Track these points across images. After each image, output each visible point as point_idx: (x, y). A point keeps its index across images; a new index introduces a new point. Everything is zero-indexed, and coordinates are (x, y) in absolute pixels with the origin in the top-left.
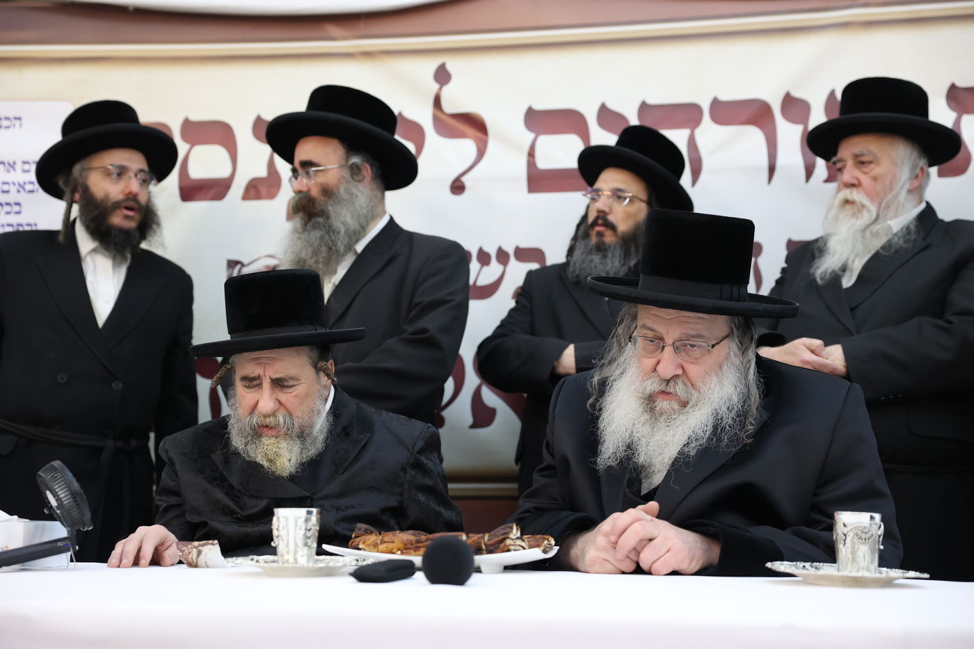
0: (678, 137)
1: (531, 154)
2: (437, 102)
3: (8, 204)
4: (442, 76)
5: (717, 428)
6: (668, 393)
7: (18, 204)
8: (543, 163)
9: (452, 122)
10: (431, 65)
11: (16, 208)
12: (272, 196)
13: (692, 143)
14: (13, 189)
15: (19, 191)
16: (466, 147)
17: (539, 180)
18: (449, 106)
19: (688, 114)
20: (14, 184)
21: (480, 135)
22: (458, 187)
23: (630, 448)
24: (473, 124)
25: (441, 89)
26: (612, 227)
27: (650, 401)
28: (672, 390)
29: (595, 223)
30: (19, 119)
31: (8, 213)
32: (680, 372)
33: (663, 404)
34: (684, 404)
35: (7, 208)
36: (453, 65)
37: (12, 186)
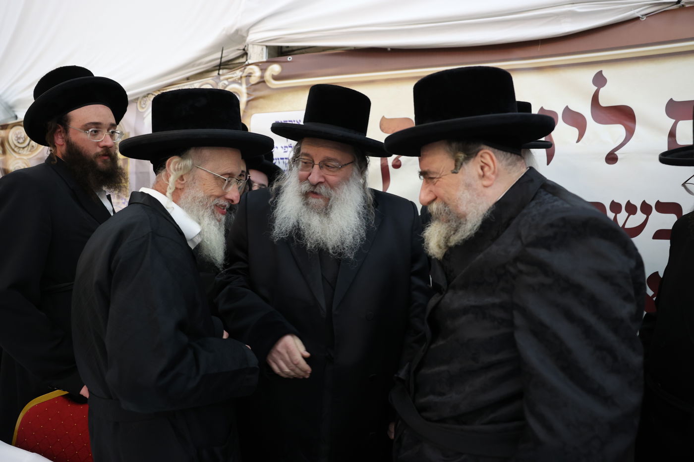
1: (672, 134)
4: (600, 80)
9: (606, 113)
10: (591, 73)
16: (618, 131)
21: (630, 122)
22: (611, 158)
24: (624, 114)
25: (598, 90)
36: (607, 72)
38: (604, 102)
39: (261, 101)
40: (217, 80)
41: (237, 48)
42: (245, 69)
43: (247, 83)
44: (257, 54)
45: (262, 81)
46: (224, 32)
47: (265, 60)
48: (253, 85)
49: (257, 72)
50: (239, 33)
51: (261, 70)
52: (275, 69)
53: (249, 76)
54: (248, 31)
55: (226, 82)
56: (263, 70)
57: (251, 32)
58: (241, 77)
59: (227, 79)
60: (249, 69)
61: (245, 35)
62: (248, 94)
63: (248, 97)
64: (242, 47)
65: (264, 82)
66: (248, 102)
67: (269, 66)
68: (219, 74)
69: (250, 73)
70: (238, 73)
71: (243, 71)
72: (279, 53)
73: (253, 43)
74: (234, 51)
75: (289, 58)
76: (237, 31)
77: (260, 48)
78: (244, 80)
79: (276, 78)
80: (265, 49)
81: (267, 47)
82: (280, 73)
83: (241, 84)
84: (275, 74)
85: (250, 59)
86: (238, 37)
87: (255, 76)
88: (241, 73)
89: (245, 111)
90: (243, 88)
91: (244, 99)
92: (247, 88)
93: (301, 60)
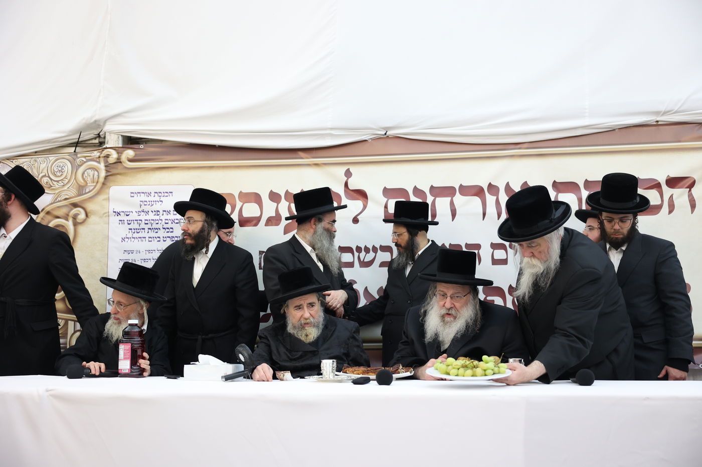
1: (386, 207)
2: (346, 185)
3: (168, 228)
4: (348, 174)
5: (467, 326)
6: (449, 314)
7: (172, 228)
8: (390, 211)
9: (352, 193)
10: (344, 169)
11: (171, 230)
12: (277, 224)
13: (452, 203)
14: (170, 222)
15: (172, 223)
16: (359, 204)
18: (352, 186)
19: (450, 191)
20: (170, 220)
21: (365, 199)
22: (356, 220)
23: (437, 335)
24: (361, 194)
25: (348, 179)
27: (443, 317)
28: (451, 313)
30: (172, 192)
31: (168, 232)
32: (453, 306)
33: (448, 319)
34: (455, 318)
35: (167, 230)
36: (353, 169)
37: (169, 221)
38: (351, 187)
39: (118, 176)
40: (75, 157)
41: (92, 132)
42: (103, 151)
43: (106, 162)
44: (113, 141)
45: (119, 161)
46: (84, 121)
47: (121, 146)
48: (111, 164)
49: (114, 155)
50: (97, 123)
51: (118, 153)
52: (130, 153)
53: (107, 156)
54: (105, 122)
55: (85, 160)
56: (119, 153)
57: (107, 123)
58: (99, 157)
59: (85, 157)
60: (106, 152)
61: (102, 124)
62: (106, 170)
63: (106, 173)
64: (97, 132)
65: (121, 162)
66: (106, 177)
67: (124, 151)
68: (75, 151)
69: (109, 155)
70: (96, 154)
71: (101, 153)
72: (131, 141)
73: (110, 132)
74: (90, 134)
75: (142, 146)
76: (96, 121)
77: (116, 136)
78: (102, 160)
79: (130, 160)
80: (120, 137)
81: (122, 135)
82: (135, 156)
83: (99, 162)
84: (130, 157)
85: (107, 143)
86: (97, 124)
87: (112, 157)
88: (99, 154)
89: (104, 184)
90: (102, 166)
91: (103, 174)
92: (106, 166)
93: (151, 149)
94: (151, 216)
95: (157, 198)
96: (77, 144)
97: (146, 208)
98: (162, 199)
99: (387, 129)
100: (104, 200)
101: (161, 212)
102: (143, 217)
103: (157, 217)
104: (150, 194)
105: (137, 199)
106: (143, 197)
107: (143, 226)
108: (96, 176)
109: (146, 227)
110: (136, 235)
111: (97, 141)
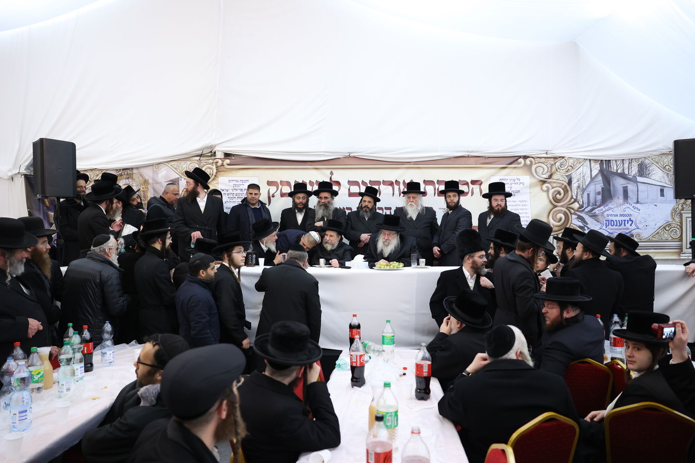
0: (376, 187)
1: (349, 189)
4: (332, 173)
8: (351, 191)
10: (330, 171)
13: (379, 188)
17: (351, 195)
19: (378, 183)
21: (339, 185)
24: (338, 183)
25: (331, 176)
26: (369, 208)
27: (384, 242)
29: (364, 207)
32: (388, 239)
36: (334, 171)
39: (222, 172)
40: (201, 162)
43: (216, 165)
44: (220, 155)
45: (222, 165)
46: (205, 145)
47: (223, 157)
48: (218, 166)
49: (220, 162)
52: (228, 161)
53: (217, 162)
54: (215, 146)
55: (205, 164)
56: (223, 161)
57: (217, 146)
59: (206, 162)
60: (216, 161)
62: (216, 169)
64: (210, 151)
66: (217, 173)
67: (225, 160)
68: (200, 160)
70: (211, 161)
71: (214, 161)
72: (227, 155)
73: (218, 151)
74: (207, 151)
75: (233, 158)
76: (211, 145)
77: (221, 153)
78: (214, 164)
79: (228, 165)
80: (223, 153)
82: (230, 163)
83: (212, 165)
84: (228, 163)
85: (216, 156)
86: (212, 147)
89: (215, 176)
90: (214, 167)
91: (215, 171)
92: (216, 167)
93: (238, 160)
94: (239, 192)
95: (241, 183)
96: (201, 156)
97: (236, 188)
98: (244, 183)
99: (350, 153)
100: (216, 183)
101: (243, 190)
102: (235, 192)
103: (242, 192)
104: (238, 181)
105: (232, 183)
106: (235, 183)
107: (235, 196)
108: (211, 172)
109: (236, 197)
110: (231, 200)
111: (210, 154)
